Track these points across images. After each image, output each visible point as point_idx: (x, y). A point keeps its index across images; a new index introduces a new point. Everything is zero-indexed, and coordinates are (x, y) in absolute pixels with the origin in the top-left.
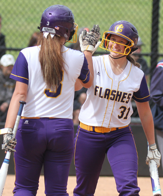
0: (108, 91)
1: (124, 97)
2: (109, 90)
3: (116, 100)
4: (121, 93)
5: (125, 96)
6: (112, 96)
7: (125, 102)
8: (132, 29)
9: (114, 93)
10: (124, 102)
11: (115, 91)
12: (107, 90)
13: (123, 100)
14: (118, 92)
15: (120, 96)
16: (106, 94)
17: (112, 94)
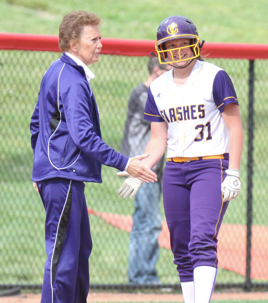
0: (172, 111)
1: (193, 111)
2: (173, 109)
3: (185, 119)
4: (188, 107)
5: (194, 109)
6: (179, 115)
7: (198, 117)
8: (187, 21)
9: (180, 111)
10: (196, 118)
11: (180, 108)
12: (170, 110)
13: (194, 116)
14: (184, 108)
15: (188, 111)
16: (171, 116)
17: (178, 113)
